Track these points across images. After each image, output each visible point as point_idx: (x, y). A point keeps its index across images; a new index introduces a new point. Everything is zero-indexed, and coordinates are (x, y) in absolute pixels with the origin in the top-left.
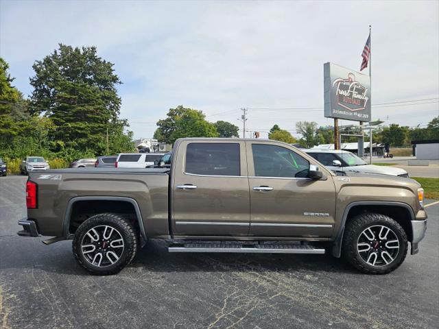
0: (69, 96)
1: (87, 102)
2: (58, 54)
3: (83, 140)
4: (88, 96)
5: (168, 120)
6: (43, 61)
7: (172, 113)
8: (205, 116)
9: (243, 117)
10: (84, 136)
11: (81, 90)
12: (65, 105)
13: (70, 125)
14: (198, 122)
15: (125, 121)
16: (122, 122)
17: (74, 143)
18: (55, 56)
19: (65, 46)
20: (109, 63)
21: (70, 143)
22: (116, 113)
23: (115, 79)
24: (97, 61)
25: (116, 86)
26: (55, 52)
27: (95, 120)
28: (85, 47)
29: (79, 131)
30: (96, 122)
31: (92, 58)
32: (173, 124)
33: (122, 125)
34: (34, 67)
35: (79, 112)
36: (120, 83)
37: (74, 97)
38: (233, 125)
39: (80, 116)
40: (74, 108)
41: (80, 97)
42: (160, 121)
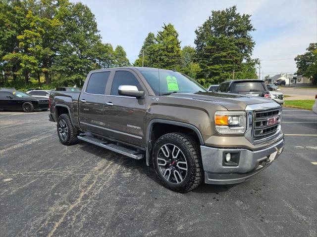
0: (210, 48)
1: (223, 49)
2: (211, 19)
3: (217, 77)
4: (223, 45)
5: (307, 54)
6: (202, 26)
7: (312, 48)
10: (217, 74)
11: (219, 42)
12: (208, 54)
13: (209, 67)
15: (256, 61)
16: (254, 61)
17: (212, 80)
18: (208, 21)
20: (247, 15)
21: (209, 80)
22: (249, 54)
23: (250, 28)
24: (238, 16)
25: (250, 33)
26: (210, 18)
27: (227, 62)
29: (215, 71)
31: (233, 15)
32: (312, 58)
33: (253, 64)
34: (196, 32)
35: (216, 58)
36: (254, 30)
37: (213, 47)
39: (217, 61)
40: (213, 55)
41: (218, 47)
42: (299, 56)
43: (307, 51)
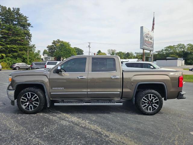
0: (7, 32)
1: (17, 35)
3: (15, 54)
4: (18, 32)
5: (53, 46)
7: (54, 43)
8: (70, 45)
9: (89, 46)
10: (16, 52)
11: (14, 29)
12: (6, 36)
13: (8, 46)
14: (67, 47)
15: (34, 46)
16: (32, 46)
17: (10, 55)
19: (2, 6)
20: (25, 16)
21: (8, 55)
22: (30, 41)
23: (29, 25)
24: (20, 15)
25: (30, 28)
27: (21, 44)
28: (14, 8)
29: (13, 49)
30: (22, 45)
31: (18, 13)
32: (55, 47)
35: (13, 40)
36: (32, 27)
37: (11, 32)
38: (81, 50)
39: (14, 42)
40: (10, 38)
41: (14, 32)
42: (49, 46)
43: (52, 44)
